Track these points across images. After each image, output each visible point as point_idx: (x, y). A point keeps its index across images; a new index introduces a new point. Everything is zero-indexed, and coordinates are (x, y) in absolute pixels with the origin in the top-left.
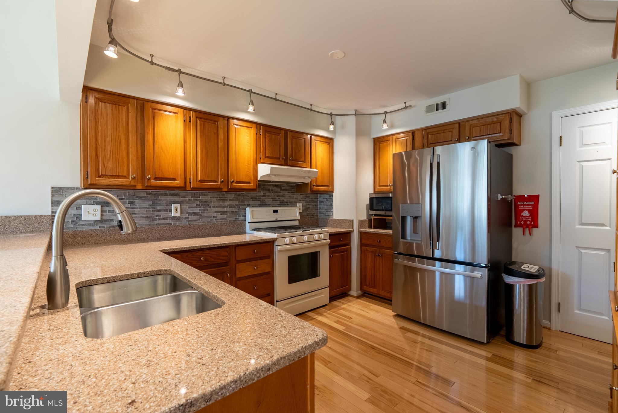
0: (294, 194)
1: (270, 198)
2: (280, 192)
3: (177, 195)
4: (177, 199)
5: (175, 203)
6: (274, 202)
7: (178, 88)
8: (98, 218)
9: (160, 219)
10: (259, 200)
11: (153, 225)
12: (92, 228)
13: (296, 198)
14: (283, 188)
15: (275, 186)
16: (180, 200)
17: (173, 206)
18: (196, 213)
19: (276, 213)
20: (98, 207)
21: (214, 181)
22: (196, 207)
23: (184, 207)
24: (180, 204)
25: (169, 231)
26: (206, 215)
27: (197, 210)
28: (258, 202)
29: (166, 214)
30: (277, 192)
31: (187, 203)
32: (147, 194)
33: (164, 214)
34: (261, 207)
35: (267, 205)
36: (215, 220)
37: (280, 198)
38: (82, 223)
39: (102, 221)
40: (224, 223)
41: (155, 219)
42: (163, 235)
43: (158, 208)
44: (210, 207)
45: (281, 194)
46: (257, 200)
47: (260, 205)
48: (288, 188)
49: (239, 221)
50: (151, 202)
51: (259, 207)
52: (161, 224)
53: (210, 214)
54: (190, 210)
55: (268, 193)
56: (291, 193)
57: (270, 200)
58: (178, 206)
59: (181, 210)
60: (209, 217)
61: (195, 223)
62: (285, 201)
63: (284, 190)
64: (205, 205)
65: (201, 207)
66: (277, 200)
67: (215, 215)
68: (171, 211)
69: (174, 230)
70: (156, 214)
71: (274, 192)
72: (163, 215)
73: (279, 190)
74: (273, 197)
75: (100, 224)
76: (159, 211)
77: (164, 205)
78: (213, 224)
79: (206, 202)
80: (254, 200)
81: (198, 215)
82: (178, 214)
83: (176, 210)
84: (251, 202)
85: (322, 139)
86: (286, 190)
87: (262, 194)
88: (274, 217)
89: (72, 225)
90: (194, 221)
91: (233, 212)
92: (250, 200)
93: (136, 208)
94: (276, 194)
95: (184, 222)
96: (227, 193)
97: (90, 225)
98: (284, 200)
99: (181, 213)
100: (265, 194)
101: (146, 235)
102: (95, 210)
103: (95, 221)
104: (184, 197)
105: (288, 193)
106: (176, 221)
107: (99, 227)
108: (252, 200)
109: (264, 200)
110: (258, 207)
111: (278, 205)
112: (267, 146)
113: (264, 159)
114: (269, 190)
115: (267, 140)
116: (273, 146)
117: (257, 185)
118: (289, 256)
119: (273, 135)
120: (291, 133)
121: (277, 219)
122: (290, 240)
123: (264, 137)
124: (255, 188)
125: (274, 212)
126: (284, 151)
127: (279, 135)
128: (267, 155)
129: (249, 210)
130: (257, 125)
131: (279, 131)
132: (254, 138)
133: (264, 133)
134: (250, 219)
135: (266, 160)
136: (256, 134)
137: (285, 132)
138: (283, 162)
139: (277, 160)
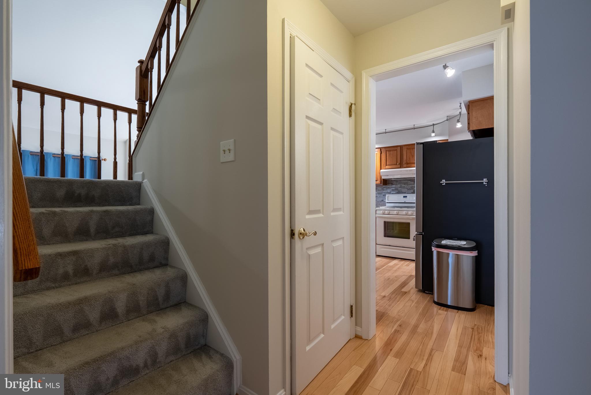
10: (397, 190)
19: (405, 198)
28: (397, 191)
55: (403, 186)
66: (411, 190)
71: (409, 184)
87: (399, 186)
88: (403, 200)
111: (412, 192)
112: (387, 159)
113: (385, 167)
114: (405, 184)
115: (387, 155)
116: (392, 158)
117: (381, 182)
118: (384, 221)
119: (392, 152)
120: (406, 147)
121: (403, 202)
122: (384, 212)
123: (385, 154)
124: (380, 183)
125: (404, 197)
126: (400, 160)
127: (396, 150)
128: (387, 164)
129: (387, 195)
130: (381, 149)
131: (396, 148)
132: (379, 156)
133: (385, 152)
134: (387, 201)
135: (387, 167)
136: (381, 154)
137: (401, 147)
138: (399, 166)
139: (394, 166)
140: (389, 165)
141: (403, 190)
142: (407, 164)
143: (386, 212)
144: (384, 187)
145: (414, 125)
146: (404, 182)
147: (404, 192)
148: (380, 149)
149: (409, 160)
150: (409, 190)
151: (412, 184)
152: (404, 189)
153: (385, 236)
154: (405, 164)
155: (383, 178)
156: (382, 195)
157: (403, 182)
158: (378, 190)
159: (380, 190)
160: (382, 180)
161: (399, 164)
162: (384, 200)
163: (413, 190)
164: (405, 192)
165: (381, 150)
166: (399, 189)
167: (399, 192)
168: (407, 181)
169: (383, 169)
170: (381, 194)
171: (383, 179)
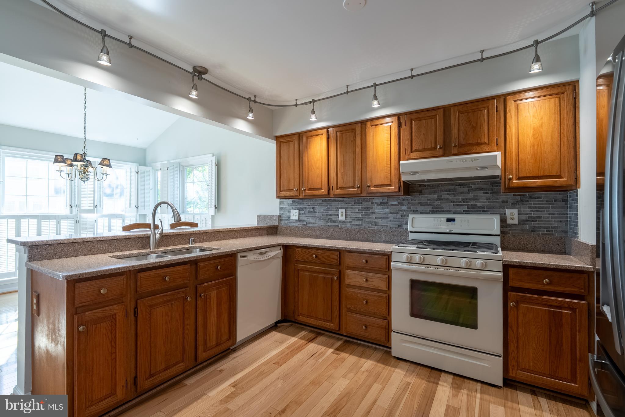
0: (498, 195)
1: (449, 202)
2: (469, 193)
3: (343, 201)
4: (343, 205)
5: (341, 208)
6: (457, 207)
7: (311, 115)
8: (297, 218)
9: (332, 222)
10: (431, 205)
11: (327, 226)
12: (295, 224)
13: (503, 201)
14: (474, 187)
15: (460, 185)
16: (346, 205)
17: (340, 211)
18: (358, 218)
19: (450, 223)
20: (297, 211)
21: (352, 187)
22: (359, 213)
23: (349, 212)
24: (345, 210)
25: (336, 232)
26: (367, 220)
27: (359, 215)
28: (430, 208)
29: (336, 217)
30: (462, 193)
31: (351, 208)
32: (323, 201)
33: (335, 217)
34: (435, 213)
35: (444, 211)
36: (376, 225)
37: (468, 202)
38: (291, 221)
39: (299, 220)
40: (383, 230)
41: (328, 221)
42: (331, 235)
43: (330, 212)
44: (371, 213)
45: (471, 196)
46: (428, 205)
47: (433, 211)
48: (484, 186)
49: (403, 229)
50: (325, 208)
51: (431, 213)
52: (332, 226)
53: (371, 219)
54: (354, 215)
55: (445, 196)
56: (491, 193)
57: (450, 205)
58: (344, 211)
59: (346, 215)
60: (370, 223)
61: (357, 227)
62: (479, 205)
63: (476, 190)
64: (366, 210)
65: (362, 213)
66: (462, 205)
67: (376, 220)
68: (338, 215)
69: (339, 232)
70: (329, 217)
71: (458, 194)
72: (333, 218)
73: (466, 190)
74: (455, 201)
75: (298, 223)
76: (330, 215)
77: (333, 210)
78: (372, 230)
79: (367, 208)
80: (424, 205)
81: (360, 220)
82: (344, 218)
83: (342, 215)
84: (420, 208)
85: (543, 90)
86: (481, 190)
87: (436, 196)
88: (446, 227)
89: (286, 222)
90: (357, 225)
91: (397, 218)
92: (418, 205)
93: (316, 212)
94: (461, 197)
95: (348, 225)
96: (389, 198)
97: (294, 222)
98: (476, 205)
99: (346, 217)
100: (441, 196)
101: (320, 233)
102: (296, 213)
103: (296, 220)
104: (349, 203)
105: (485, 193)
106: (342, 224)
107: (298, 224)
108: (421, 205)
109: (440, 205)
110: (429, 213)
111: (464, 211)
112: (414, 137)
113: (409, 155)
114: (448, 192)
115: (413, 130)
116: (424, 134)
117: (399, 187)
118: (410, 279)
119: (424, 121)
120: (456, 107)
121: (447, 231)
122: (411, 257)
123: (409, 128)
124: (397, 190)
125: (449, 220)
126: (442, 137)
127: (434, 117)
128: (414, 149)
129: (410, 217)
130: (399, 116)
131: (434, 113)
132: (395, 132)
133: (410, 122)
134: (410, 229)
135: (413, 155)
136: (399, 127)
137: (446, 110)
138: (441, 152)
139: (431, 152)
140: (417, 151)
141: (445, 206)
142: (460, 146)
143: (417, 258)
144: (403, 200)
145: (482, 51)
146: (448, 188)
147: (447, 211)
148: (396, 118)
149: (464, 139)
150: (458, 205)
151: (465, 193)
152: (448, 202)
153: (413, 314)
154: (455, 146)
155: (404, 178)
156: (399, 216)
157: (443, 188)
158: (392, 205)
159: (395, 205)
160: (402, 183)
161: (440, 148)
162: (404, 226)
163: (466, 205)
164: (449, 211)
165: (399, 119)
166: (436, 203)
167: (436, 210)
168: (453, 187)
169: (404, 160)
170: (397, 213)
171: (404, 182)
